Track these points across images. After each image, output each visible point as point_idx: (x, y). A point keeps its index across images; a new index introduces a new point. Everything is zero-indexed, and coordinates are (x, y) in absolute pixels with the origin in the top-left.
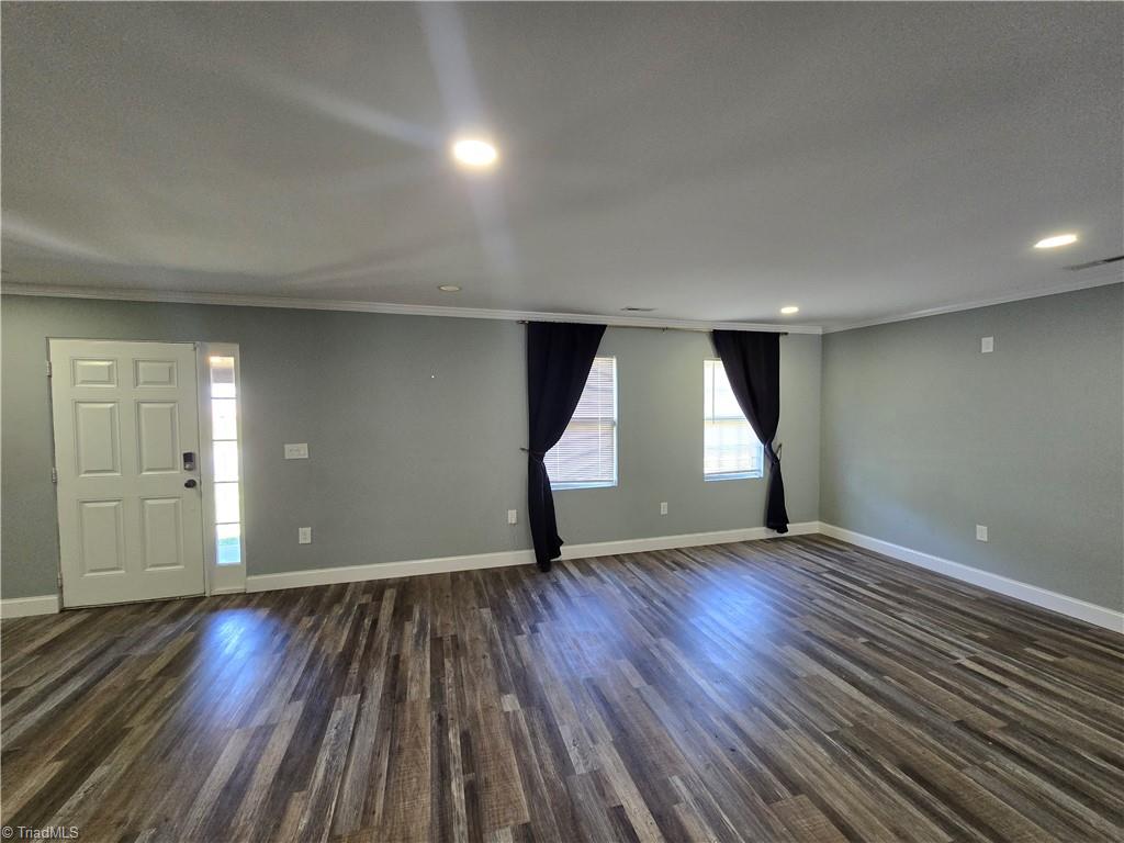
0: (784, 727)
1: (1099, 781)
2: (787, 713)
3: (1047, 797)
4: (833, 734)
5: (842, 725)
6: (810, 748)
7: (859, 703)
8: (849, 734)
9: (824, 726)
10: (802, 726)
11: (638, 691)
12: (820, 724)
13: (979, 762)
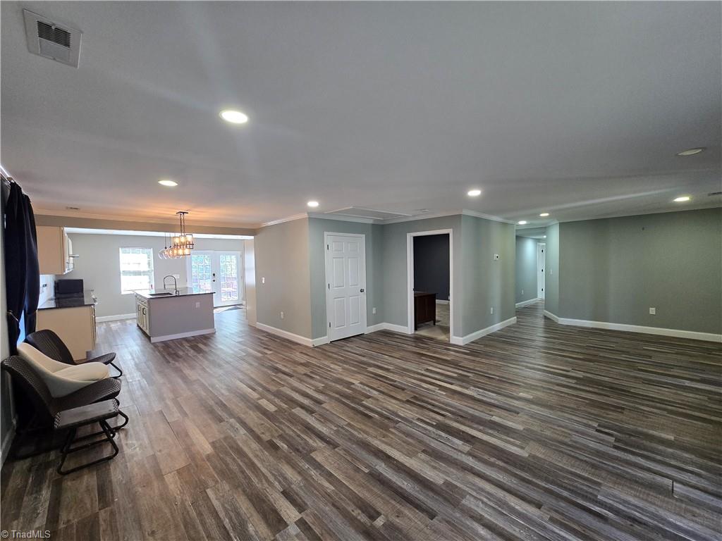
0: (418, 419)
1: (291, 433)
2: (420, 426)
3: (320, 421)
4: (397, 422)
5: (395, 428)
6: (406, 414)
7: (386, 443)
8: (391, 424)
9: (402, 425)
10: (412, 422)
11: (492, 416)
12: (404, 425)
13: (340, 428)
